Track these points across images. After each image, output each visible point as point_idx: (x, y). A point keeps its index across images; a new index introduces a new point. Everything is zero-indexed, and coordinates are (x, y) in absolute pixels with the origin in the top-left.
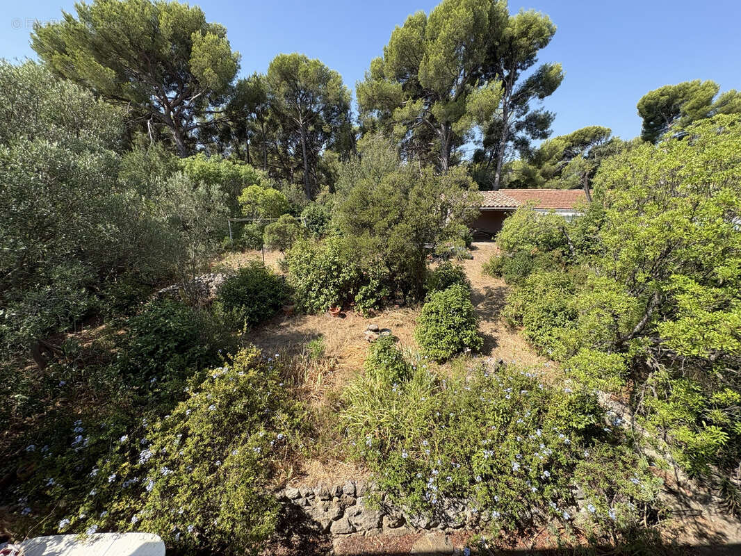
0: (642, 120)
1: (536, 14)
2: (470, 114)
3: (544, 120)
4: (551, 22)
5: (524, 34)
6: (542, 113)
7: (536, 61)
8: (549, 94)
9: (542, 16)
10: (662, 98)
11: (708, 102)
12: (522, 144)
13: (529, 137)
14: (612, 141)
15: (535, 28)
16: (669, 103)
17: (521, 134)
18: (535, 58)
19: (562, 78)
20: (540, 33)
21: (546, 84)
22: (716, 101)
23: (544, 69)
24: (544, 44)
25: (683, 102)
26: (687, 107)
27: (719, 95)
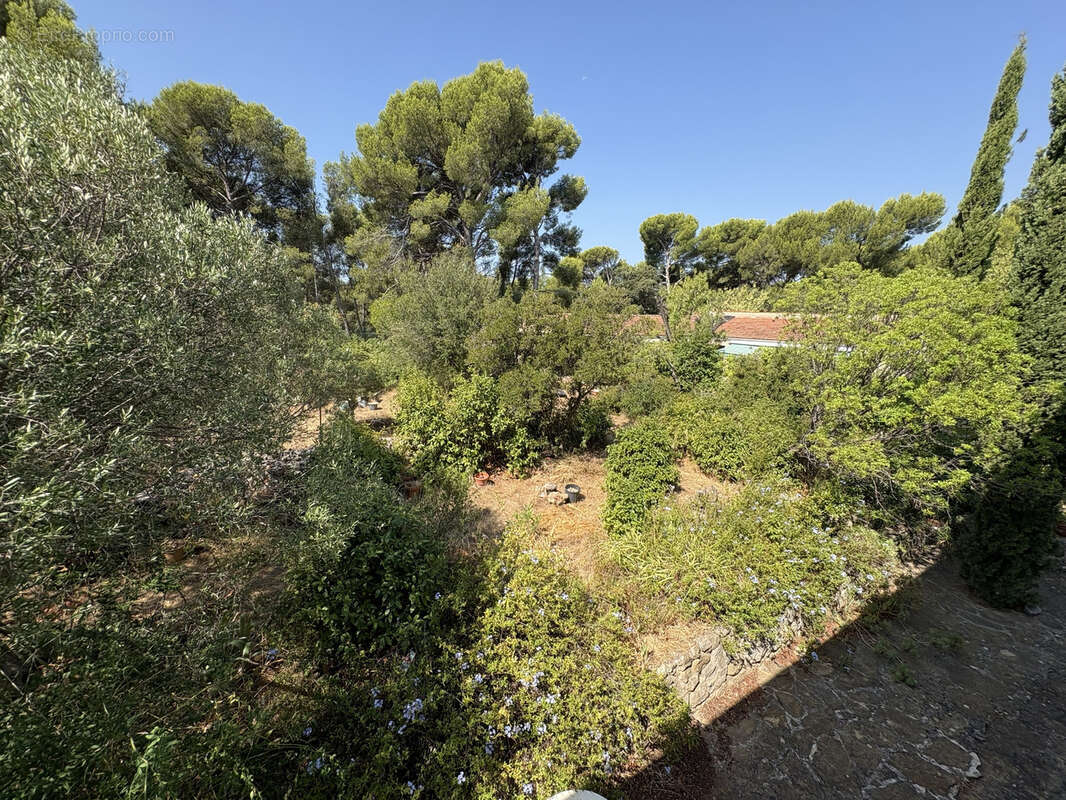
0: (643, 245)
1: (562, 120)
2: (511, 220)
3: (572, 235)
4: (576, 132)
5: (550, 138)
6: (570, 228)
7: (557, 169)
8: (574, 208)
9: (568, 124)
10: (659, 226)
11: (693, 235)
12: (551, 260)
13: (557, 253)
14: (619, 265)
15: (561, 136)
16: (665, 231)
17: (549, 249)
18: (556, 166)
19: (586, 192)
20: (567, 142)
21: (569, 195)
22: (698, 234)
23: (566, 179)
24: (569, 155)
25: (674, 232)
26: (679, 237)
27: (700, 229)
